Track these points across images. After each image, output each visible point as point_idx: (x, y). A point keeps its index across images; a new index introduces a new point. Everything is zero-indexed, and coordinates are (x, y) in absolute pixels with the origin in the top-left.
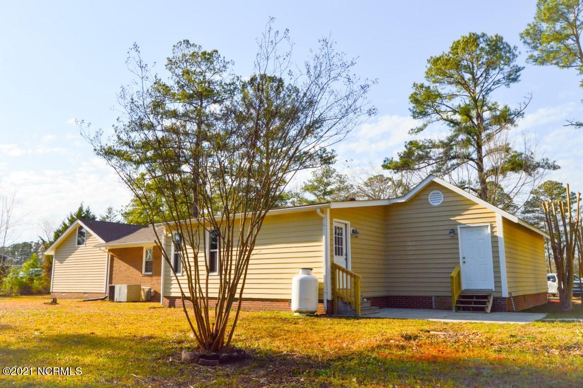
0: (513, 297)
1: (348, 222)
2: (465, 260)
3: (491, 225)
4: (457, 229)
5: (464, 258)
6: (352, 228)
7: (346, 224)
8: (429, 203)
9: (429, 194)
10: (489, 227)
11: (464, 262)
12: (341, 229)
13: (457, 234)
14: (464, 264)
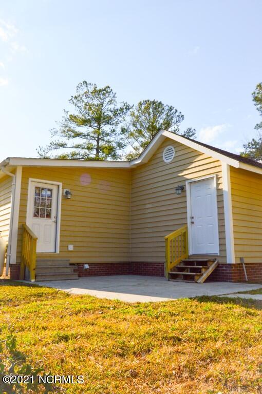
0: (245, 264)
1: (61, 184)
2: (193, 220)
3: (217, 175)
4: (185, 185)
5: (193, 218)
6: (65, 190)
7: (58, 186)
8: (163, 161)
9: (163, 152)
10: (215, 179)
11: (193, 223)
12: (51, 190)
13: (186, 191)
14: (193, 225)
